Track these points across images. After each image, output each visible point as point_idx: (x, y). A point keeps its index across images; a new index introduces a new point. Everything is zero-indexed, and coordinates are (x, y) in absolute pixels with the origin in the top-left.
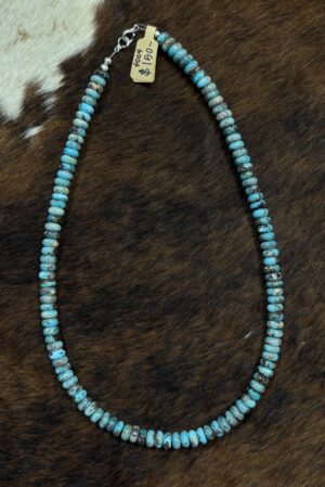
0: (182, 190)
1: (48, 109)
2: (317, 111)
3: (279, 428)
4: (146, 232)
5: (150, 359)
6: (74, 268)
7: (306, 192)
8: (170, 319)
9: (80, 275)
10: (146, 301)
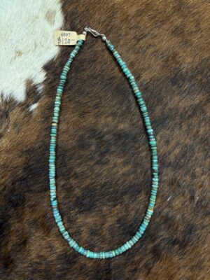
0: (121, 126)
1: (40, 92)
2: (187, 72)
3: (192, 244)
4: (105, 152)
5: (119, 221)
6: (69, 179)
7: (188, 117)
8: (126, 198)
9: (73, 182)
10: (112, 190)
